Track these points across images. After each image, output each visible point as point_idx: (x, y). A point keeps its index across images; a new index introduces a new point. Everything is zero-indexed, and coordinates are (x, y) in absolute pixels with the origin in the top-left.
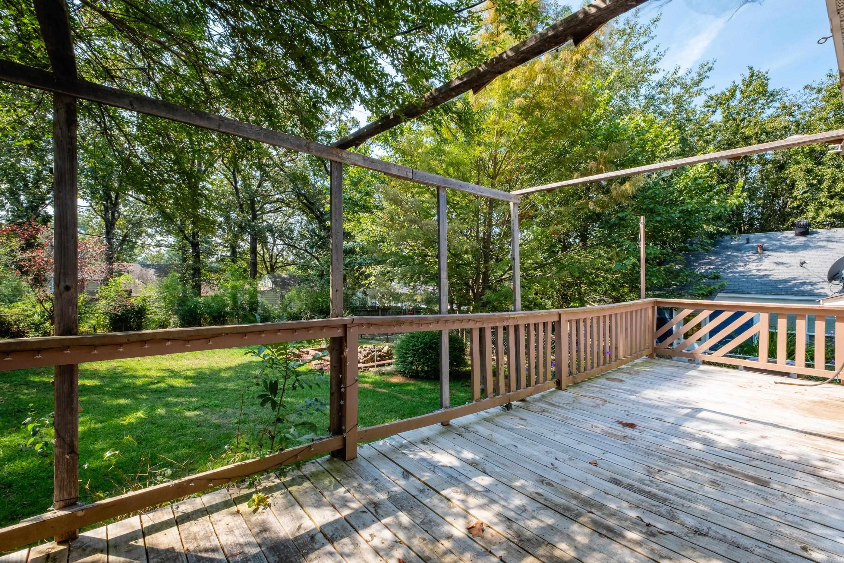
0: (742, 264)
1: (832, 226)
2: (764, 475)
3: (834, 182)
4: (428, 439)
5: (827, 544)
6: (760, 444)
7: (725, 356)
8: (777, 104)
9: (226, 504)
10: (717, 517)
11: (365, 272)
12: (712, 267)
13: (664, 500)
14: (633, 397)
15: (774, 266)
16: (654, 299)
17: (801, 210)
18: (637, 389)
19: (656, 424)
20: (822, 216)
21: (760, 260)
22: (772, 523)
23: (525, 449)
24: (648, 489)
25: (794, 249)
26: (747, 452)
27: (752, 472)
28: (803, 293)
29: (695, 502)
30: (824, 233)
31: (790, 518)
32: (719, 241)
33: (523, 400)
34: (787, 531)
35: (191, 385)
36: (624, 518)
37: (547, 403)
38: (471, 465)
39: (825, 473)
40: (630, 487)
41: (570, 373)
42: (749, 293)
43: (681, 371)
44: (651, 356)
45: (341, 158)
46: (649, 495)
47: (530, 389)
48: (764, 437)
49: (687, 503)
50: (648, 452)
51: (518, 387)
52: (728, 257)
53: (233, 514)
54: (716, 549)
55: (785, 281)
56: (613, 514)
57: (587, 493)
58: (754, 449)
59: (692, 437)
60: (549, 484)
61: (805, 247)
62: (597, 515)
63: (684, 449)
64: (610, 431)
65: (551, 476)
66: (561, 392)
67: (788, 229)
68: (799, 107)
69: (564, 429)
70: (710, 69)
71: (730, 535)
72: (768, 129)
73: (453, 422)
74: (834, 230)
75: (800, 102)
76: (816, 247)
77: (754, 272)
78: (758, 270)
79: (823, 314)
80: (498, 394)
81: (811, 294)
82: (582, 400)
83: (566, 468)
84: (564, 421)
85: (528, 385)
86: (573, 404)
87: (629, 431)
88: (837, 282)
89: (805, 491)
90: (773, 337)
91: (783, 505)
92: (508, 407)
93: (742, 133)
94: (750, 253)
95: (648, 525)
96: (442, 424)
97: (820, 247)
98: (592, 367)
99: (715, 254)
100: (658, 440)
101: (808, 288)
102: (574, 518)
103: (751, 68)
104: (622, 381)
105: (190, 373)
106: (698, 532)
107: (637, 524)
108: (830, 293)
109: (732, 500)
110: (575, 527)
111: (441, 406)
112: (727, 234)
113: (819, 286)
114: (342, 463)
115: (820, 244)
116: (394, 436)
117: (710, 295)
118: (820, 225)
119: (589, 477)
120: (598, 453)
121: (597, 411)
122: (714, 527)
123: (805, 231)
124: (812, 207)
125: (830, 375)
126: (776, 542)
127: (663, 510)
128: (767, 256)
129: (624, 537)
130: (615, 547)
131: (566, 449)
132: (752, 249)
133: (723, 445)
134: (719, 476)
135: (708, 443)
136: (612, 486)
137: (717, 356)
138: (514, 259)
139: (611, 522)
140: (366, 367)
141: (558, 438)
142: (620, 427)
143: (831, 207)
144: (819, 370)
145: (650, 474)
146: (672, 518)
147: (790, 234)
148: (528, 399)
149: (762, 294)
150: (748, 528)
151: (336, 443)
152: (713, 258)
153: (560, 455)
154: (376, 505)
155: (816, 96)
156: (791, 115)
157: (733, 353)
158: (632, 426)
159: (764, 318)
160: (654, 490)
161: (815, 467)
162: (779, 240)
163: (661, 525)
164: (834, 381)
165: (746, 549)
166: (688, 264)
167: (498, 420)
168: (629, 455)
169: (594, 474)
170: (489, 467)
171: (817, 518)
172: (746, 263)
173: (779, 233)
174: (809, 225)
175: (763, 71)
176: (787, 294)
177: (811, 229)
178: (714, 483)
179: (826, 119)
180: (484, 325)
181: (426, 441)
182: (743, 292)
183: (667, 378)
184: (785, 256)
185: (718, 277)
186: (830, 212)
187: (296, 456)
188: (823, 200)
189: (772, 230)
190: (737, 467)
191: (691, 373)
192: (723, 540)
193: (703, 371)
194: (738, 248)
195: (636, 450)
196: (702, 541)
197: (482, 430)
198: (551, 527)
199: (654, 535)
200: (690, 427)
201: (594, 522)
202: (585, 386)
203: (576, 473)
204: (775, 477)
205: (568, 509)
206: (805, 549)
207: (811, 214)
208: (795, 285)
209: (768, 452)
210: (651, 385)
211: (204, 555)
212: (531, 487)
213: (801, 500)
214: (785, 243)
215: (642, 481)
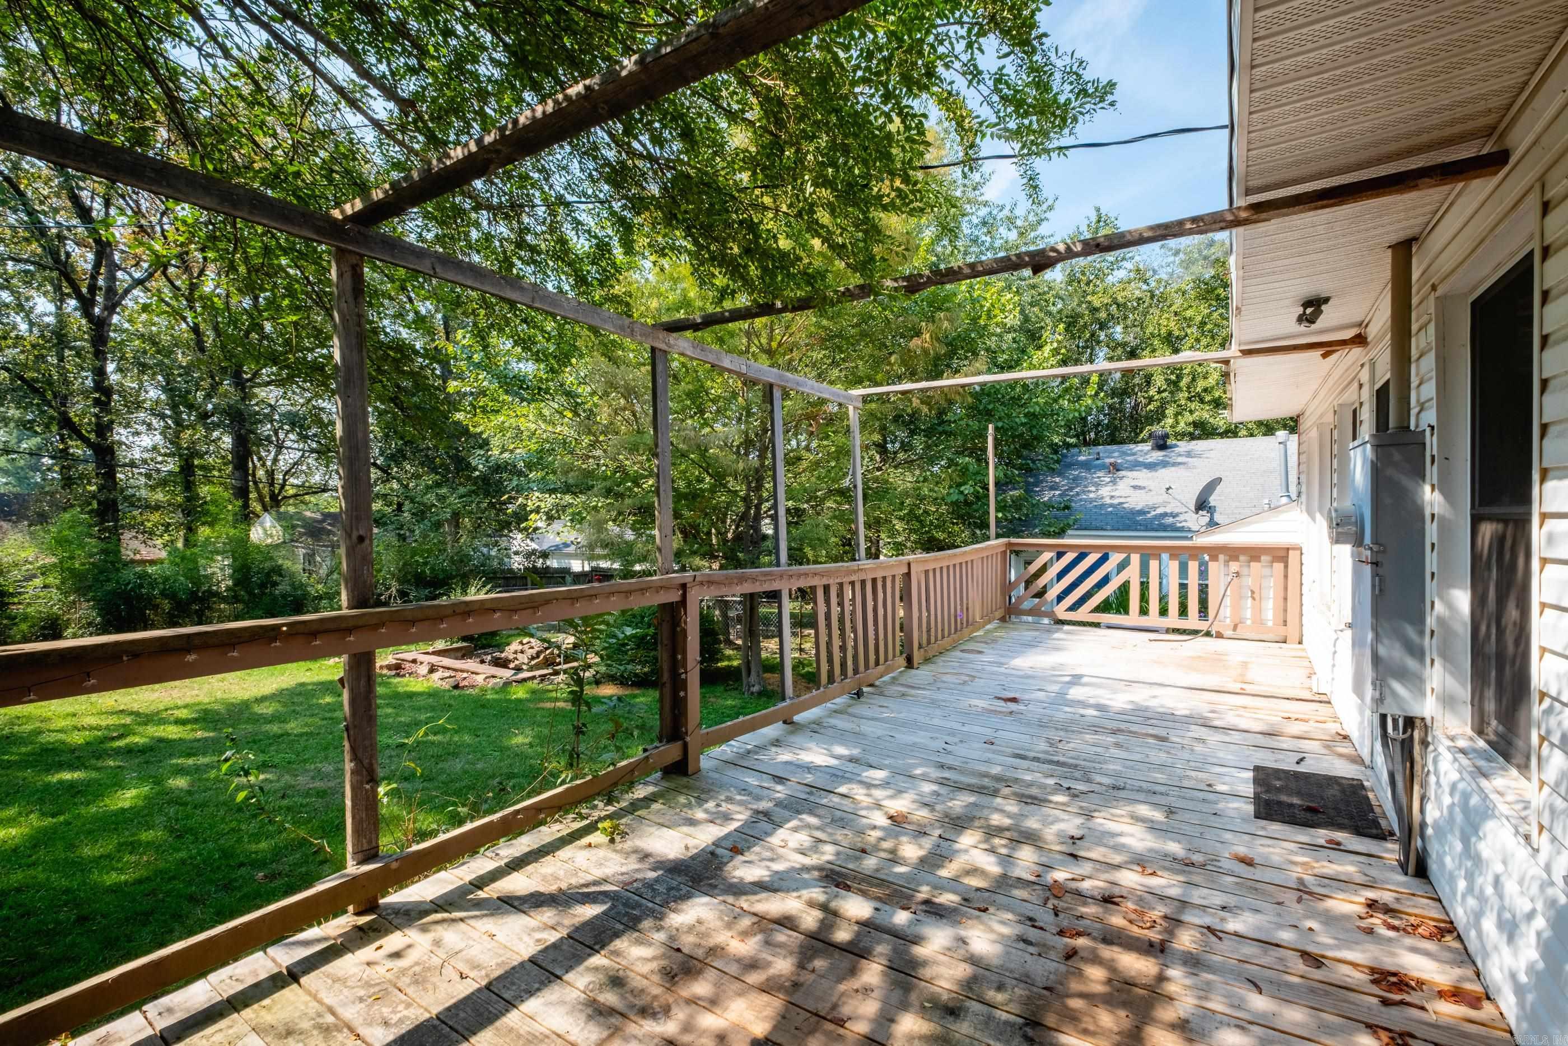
0: (1093, 489)
1: (1192, 437)
2: (1162, 733)
3: (1194, 379)
4: (777, 740)
5: (1227, 779)
6: (1153, 703)
7: (1092, 612)
8: (1129, 265)
9: (574, 837)
10: (1130, 773)
11: (526, 505)
12: (1057, 493)
13: (1075, 767)
14: (1002, 670)
15: (1131, 492)
16: (1005, 540)
17: (1159, 416)
18: (1003, 660)
19: (1041, 695)
20: (1182, 424)
21: (1114, 482)
22: (1179, 771)
23: (905, 737)
24: (1056, 758)
25: (1151, 466)
26: (1141, 713)
27: (1151, 731)
28: (1165, 528)
29: (1105, 762)
30: (1183, 446)
31: (1192, 764)
32: (1064, 456)
33: (871, 685)
34: (1193, 774)
35: (199, 734)
36: (1043, 787)
37: (902, 685)
38: (850, 761)
39: (1216, 723)
40: (1036, 759)
41: (920, 647)
42: (1102, 529)
43: (1045, 635)
44: (1003, 619)
45: (668, 344)
46: (1058, 763)
47: (881, 668)
48: (1154, 697)
49: (1097, 766)
50: (1042, 725)
51: (867, 667)
52: (1075, 479)
53: (581, 848)
54: (1137, 797)
55: (1142, 512)
56: (1030, 784)
57: (996, 770)
58: (1146, 709)
59: (1084, 704)
60: (950, 768)
61: (1164, 464)
62: (1016, 788)
63: (1077, 717)
64: (993, 708)
65: (949, 760)
66: (913, 672)
67: (1143, 441)
68: (1155, 272)
69: (938, 712)
70: (1051, 208)
71: (1144, 785)
72: (1120, 300)
73: (796, 718)
74: (1194, 442)
75: (1155, 265)
76: (1174, 464)
77: (1108, 501)
78: (1112, 497)
79: (1195, 552)
80: (846, 677)
81: (1173, 528)
82: (945, 678)
83: (961, 750)
84: (934, 703)
85: (877, 663)
86: (935, 683)
87: (1012, 706)
88: (1204, 513)
89: (1203, 741)
90: (1144, 586)
91: (1186, 755)
92: (859, 694)
93: (1089, 303)
94: (1100, 474)
95: (1069, 788)
96: (785, 722)
97: (1180, 464)
98: (943, 637)
99: (1060, 474)
100: (1048, 712)
101: (1170, 520)
102: (995, 793)
103: (1098, 210)
104: (980, 652)
105: (183, 714)
106: (1114, 787)
107: (1058, 788)
108: (1195, 528)
109: (1137, 757)
110: (999, 800)
111: (784, 699)
112: (1075, 446)
113: (1181, 518)
114: (685, 779)
115: (1180, 460)
116: (732, 742)
117: (1061, 533)
118: (1181, 436)
119: (990, 756)
120: (989, 732)
121: (967, 688)
122: (1129, 781)
123: (1162, 445)
124: (1170, 411)
125: (1203, 626)
126: (1186, 783)
127: (1077, 774)
128: (1121, 478)
129: (1050, 802)
130: (1045, 810)
131: (952, 733)
132: (1103, 467)
133: (1115, 710)
134: (1120, 738)
135: (1100, 708)
136: (1018, 761)
137: (1083, 614)
138: (855, 487)
139: (1034, 791)
140: (544, 675)
141: (936, 721)
142: (1002, 703)
143: (1191, 412)
144: (1193, 621)
145: (1051, 745)
146: (1089, 781)
147: (1146, 447)
148: (877, 683)
149: (1118, 530)
150: (1160, 777)
151: (672, 752)
152: (1057, 480)
153: (949, 739)
154: (766, 814)
155: (1172, 259)
156: (1146, 282)
157: (1099, 609)
158: (1014, 700)
159: (1135, 559)
160: (1062, 759)
161: (1206, 718)
162: (1134, 454)
163: (1081, 787)
164: (1208, 634)
165: (1162, 794)
166: (1028, 489)
167: (850, 710)
168: (1023, 730)
169: (994, 752)
170: (873, 760)
171: (1214, 761)
172: (1097, 485)
173: (1132, 446)
174: (1166, 436)
175: (1112, 215)
176: (1146, 530)
177: (1169, 442)
178: (1118, 745)
179: (1184, 293)
180: (831, 581)
181: (777, 743)
182: (1097, 529)
183: (1031, 645)
184: (1141, 476)
185: (1067, 507)
186: (1191, 419)
187: (632, 771)
188: (1183, 402)
189: (1122, 442)
190: (1134, 728)
191: (1056, 635)
192: (1140, 790)
193: (1068, 633)
194: (1087, 466)
195: (1028, 724)
196: (1122, 794)
197: (839, 722)
198: (975, 805)
199: (1077, 796)
200: (1076, 693)
201: (1015, 794)
202: (940, 660)
203: (976, 755)
204: (1172, 732)
205: (984, 787)
206: (1210, 785)
207: (1170, 421)
208: (1156, 517)
209: (1161, 710)
210: (1016, 654)
211: (586, 890)
212: (935, 773)
213: (1199, 748)
214: (1141, 459)
215: (1046, 752)
